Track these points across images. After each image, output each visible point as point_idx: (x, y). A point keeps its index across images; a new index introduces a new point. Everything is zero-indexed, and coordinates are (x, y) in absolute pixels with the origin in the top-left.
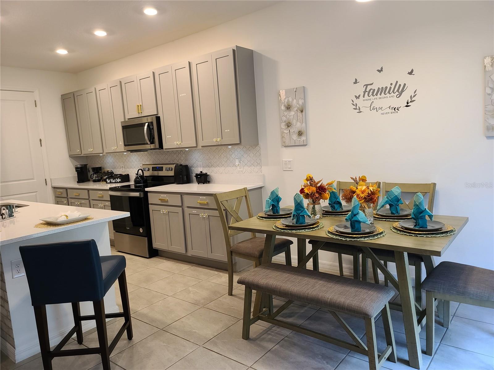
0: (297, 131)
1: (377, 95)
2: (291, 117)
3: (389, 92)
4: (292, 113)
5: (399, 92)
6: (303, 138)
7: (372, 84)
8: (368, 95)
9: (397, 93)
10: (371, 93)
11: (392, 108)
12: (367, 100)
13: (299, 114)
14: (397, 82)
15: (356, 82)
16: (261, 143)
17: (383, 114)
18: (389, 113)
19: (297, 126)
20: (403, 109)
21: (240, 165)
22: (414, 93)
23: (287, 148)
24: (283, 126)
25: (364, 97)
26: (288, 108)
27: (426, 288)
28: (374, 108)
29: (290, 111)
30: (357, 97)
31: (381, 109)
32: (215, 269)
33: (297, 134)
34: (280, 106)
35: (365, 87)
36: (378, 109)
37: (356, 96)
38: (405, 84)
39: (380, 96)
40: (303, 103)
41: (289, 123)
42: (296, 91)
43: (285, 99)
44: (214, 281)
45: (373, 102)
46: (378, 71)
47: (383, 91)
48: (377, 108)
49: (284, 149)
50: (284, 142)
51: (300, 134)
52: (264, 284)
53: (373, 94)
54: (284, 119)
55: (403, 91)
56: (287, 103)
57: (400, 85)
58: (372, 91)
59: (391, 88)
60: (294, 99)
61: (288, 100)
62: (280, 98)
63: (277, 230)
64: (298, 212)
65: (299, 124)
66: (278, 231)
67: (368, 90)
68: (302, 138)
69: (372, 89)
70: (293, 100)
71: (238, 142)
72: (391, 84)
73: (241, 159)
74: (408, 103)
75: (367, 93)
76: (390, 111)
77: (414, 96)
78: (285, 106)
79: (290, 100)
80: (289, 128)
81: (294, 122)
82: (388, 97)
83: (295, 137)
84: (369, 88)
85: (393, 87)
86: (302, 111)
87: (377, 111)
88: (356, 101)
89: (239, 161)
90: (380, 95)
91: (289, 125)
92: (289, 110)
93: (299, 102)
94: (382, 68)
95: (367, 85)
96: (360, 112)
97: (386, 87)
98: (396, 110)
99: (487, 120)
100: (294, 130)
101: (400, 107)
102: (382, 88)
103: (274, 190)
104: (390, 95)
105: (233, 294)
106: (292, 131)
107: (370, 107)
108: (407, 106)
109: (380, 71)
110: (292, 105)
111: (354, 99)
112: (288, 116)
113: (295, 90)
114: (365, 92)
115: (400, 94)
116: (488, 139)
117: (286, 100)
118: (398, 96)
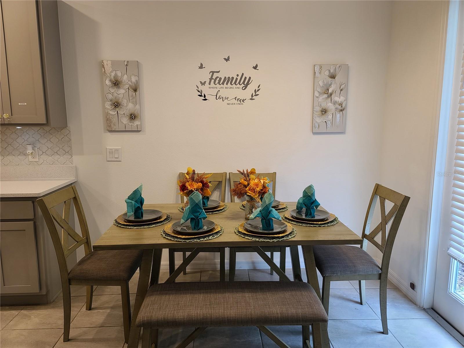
0: (128, 113)
1: (223, 84)
2: (120, 96)
3: (235, 83)
4: (122, 91)
5: (244, 84)
6: (137, 123)
7: (219, 72)
8: (214, 83)
9: (243, 85)
10: (217, 82)
11: (238, 99)
12: (213, 88)
13: (131, 92)
14: (243, 74)
15: (201, 67)
16: (71, 126)
17: (228, 104)
18: (235, 104)
19: (129, 107)
20: (248, 102)
21: (34, 153)
22: (258, 88)
23: (112, 133)
24: (108, 105)
25: (210, 84)
26: (116, 84)
27: (327, 273)
28: (220, 97)
29: (119, 88)
30: (203, 84)
31: (227, 98)
32: (7, 308)
33: (128, 118)
34: (104, 81)
35: (211, 73)
36: (224, 99)
37: (201, 82)
38: (250, 78)
39: (226, 86)
40: (137, 81)
41: (118, 103)
42: (127, 65)
43: (112, 72)
44: (22, 326)
45: (219, 91)
46: (225, 59)
47: (229, 80)
48: (223, 97)
49: (109, 134)
50: (110, 126)
51: (133, 117)
52: (185, 317)
53: (219, 83)
54: (110, 96)
55: (248, 84)
56: (114, 77)
57: (246, 78)
58: (218, 79)
59: (237, 79)
60: (124, 75)
61: (116, 75)
62: (103, 70)
63: (179, 241)
64: (195, 214)
65: (131, 105)
66: (181, 242)
67: (214, 77)
68: (135, 122)
69: (218, 77)
70: (122, 76)
71: (44, 122)
72: (238, 75)
73: (36, 146)
74: (252, 96)
75: (213, 81)
76: (236, 102)
77: (258, 90)
78: (110, 80)
79: (119, 74)
80: (117, 109)
81: (124, 102)
82: (235, 88)
83: (125, 120)
84: (215, 75)
85: (239, 78)
86: (135, 90)
87: (223, 101)
88: (201, 88)
89: (32, 147)
90: (227, 84)
91: (116, 105)
92: (116, 86)
93: (131, 79)
94: (229, 57)
95: (213, 72)
96: (206, 100)
97: (233, 78)
98: (242, 102)
99: (315, 119)
100: (124, 112)
101: (246, 99)
102: (229, 77)
103: (138, 188)
104: (237, 86)
105: (70, 337)
106: (121, 112)
107: (216, 95)
108: (251, 99)
109: (227, 60)
110: (121, 81)
111: (199, 85)
112: (115, 94)
113: (126, 63)
114: (211, 79)
115: (246, 87)
116: (313, 135)
117: (113, 74)
118: (243, 88)
